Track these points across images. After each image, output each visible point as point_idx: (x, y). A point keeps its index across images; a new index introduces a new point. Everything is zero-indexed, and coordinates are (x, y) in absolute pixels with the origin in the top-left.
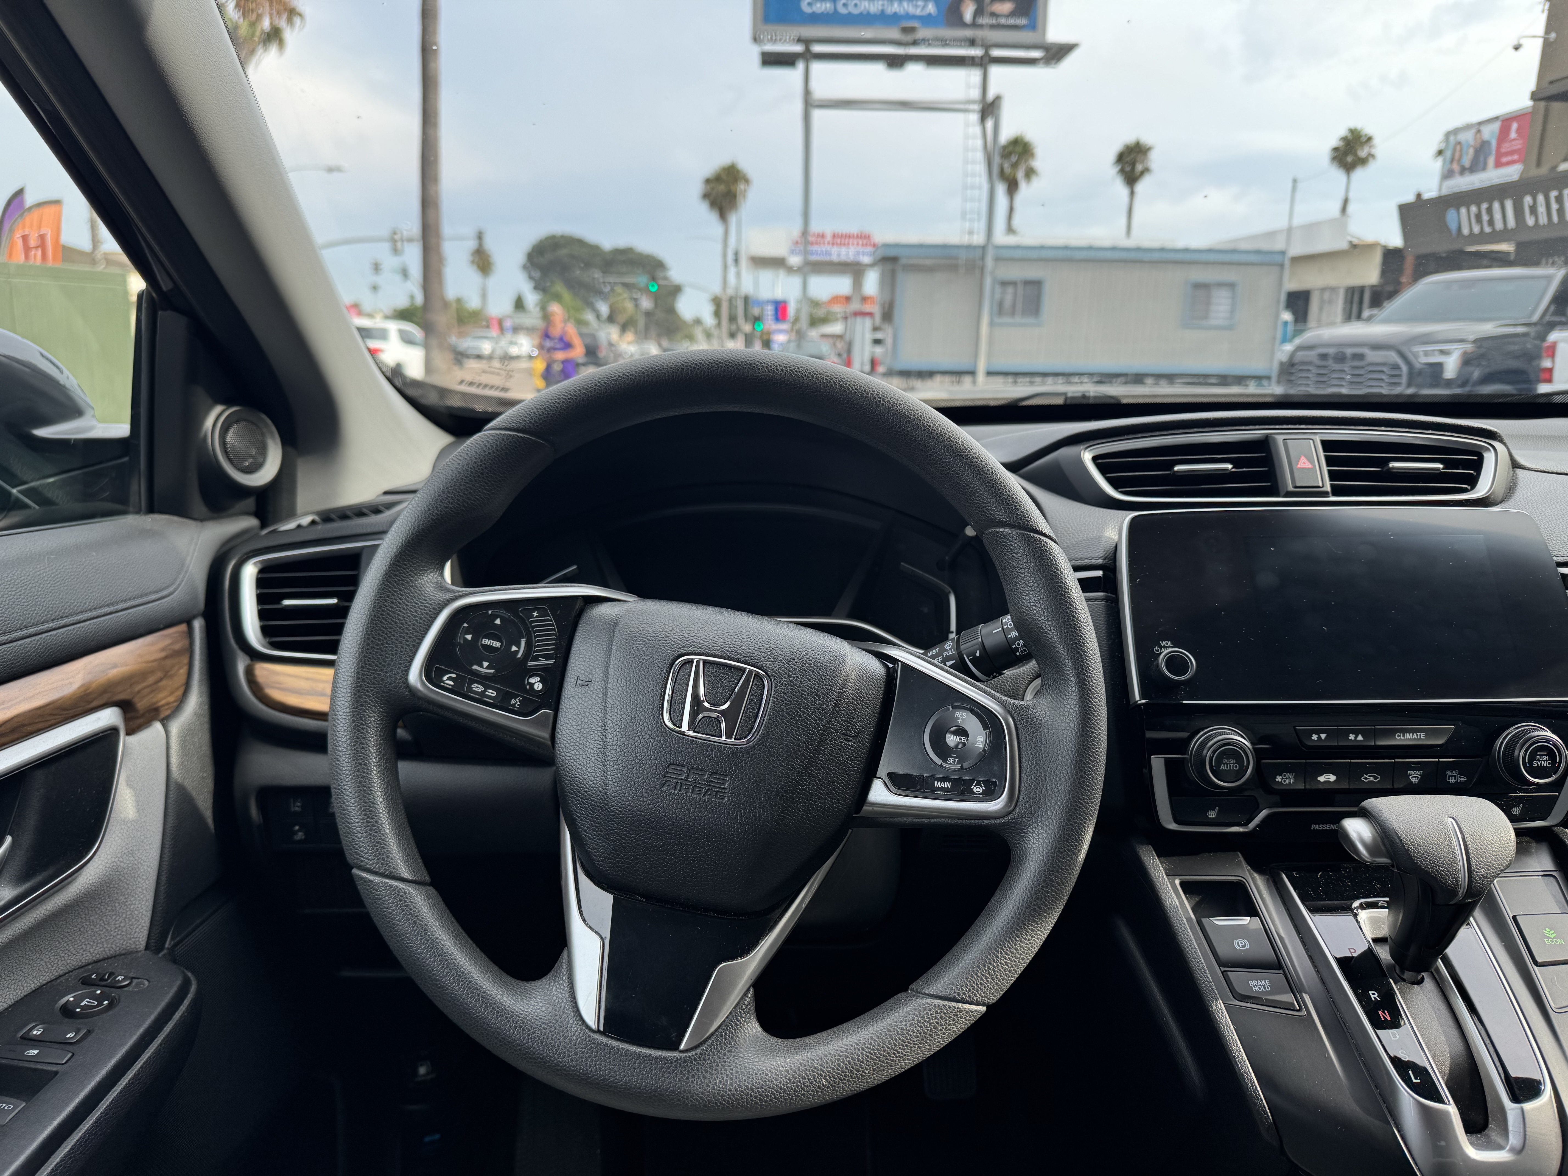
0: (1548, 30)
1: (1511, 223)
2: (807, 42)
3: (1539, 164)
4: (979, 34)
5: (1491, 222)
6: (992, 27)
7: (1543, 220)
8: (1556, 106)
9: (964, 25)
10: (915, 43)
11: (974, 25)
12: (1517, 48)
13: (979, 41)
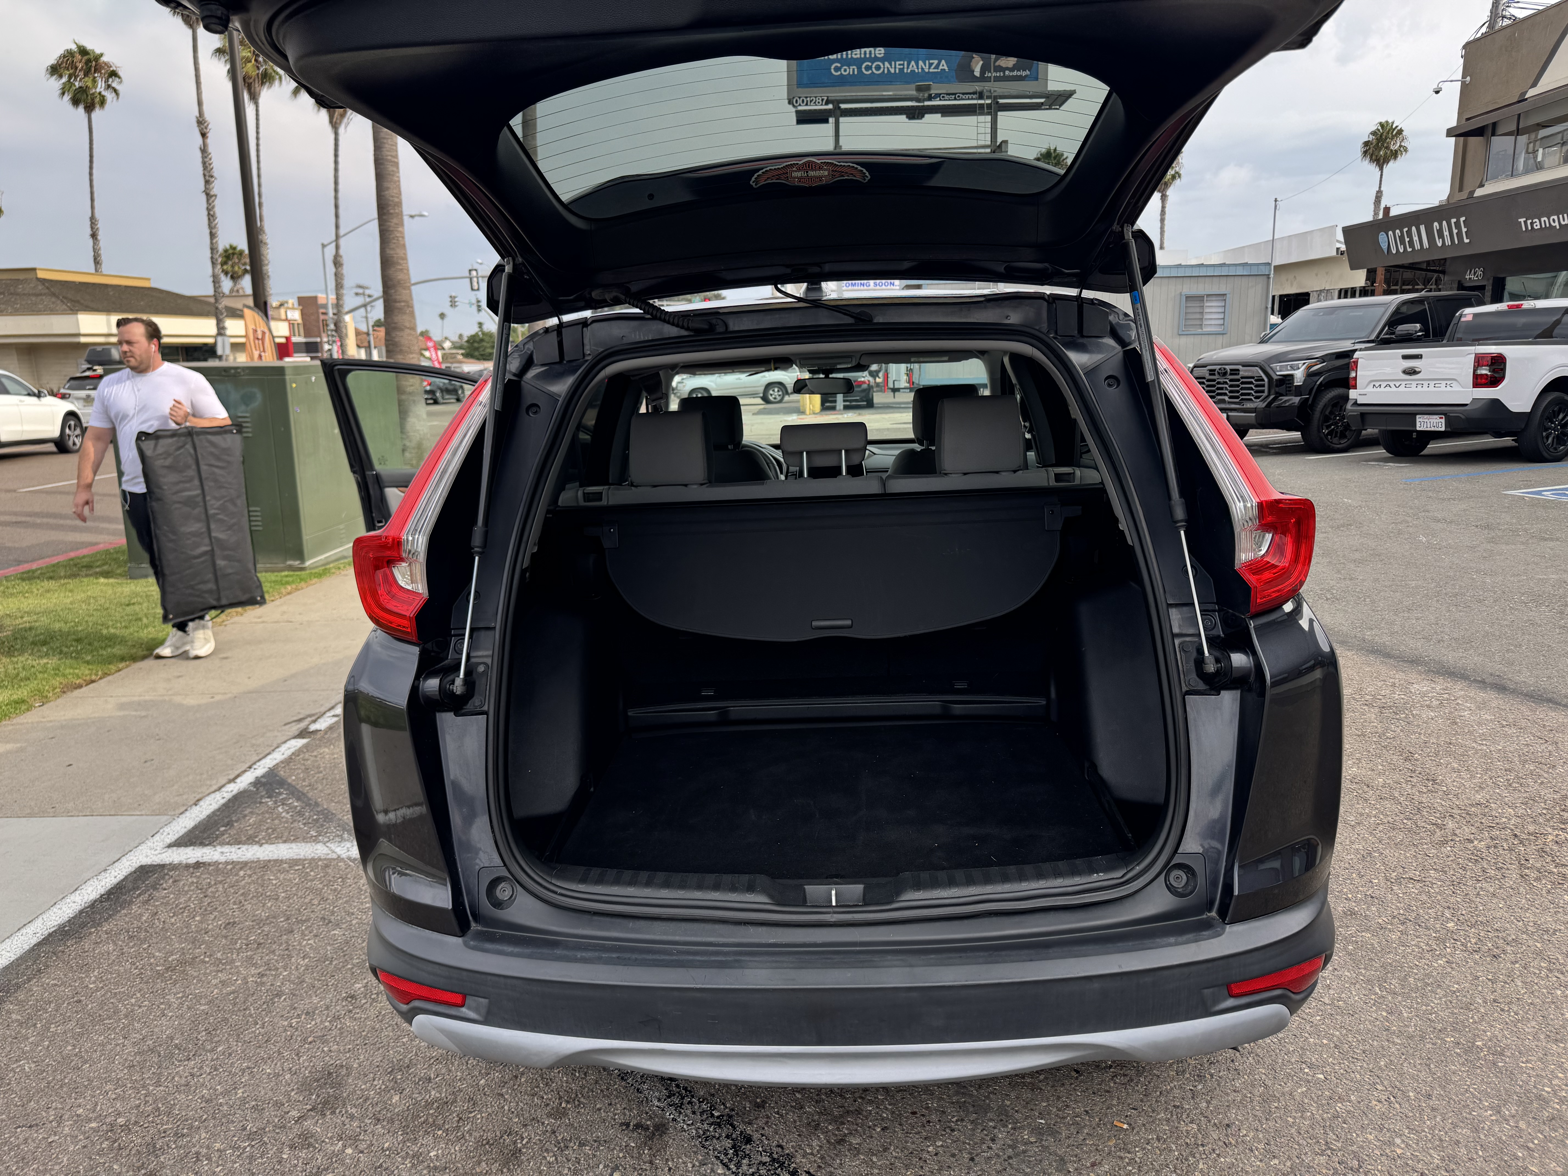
0: (1464, 76)
1: (1426, 244)
2: (837, 102)
3: (1461, 189)
4: (986, 86)
5: (1411, 243)
6: (997, 79)
7: (1448, 242)
8: (1473, 141)
9: (975, 79)
10: (930, 98)
11: (983, 78)
12: (1437, 92)
13: (986, 94)
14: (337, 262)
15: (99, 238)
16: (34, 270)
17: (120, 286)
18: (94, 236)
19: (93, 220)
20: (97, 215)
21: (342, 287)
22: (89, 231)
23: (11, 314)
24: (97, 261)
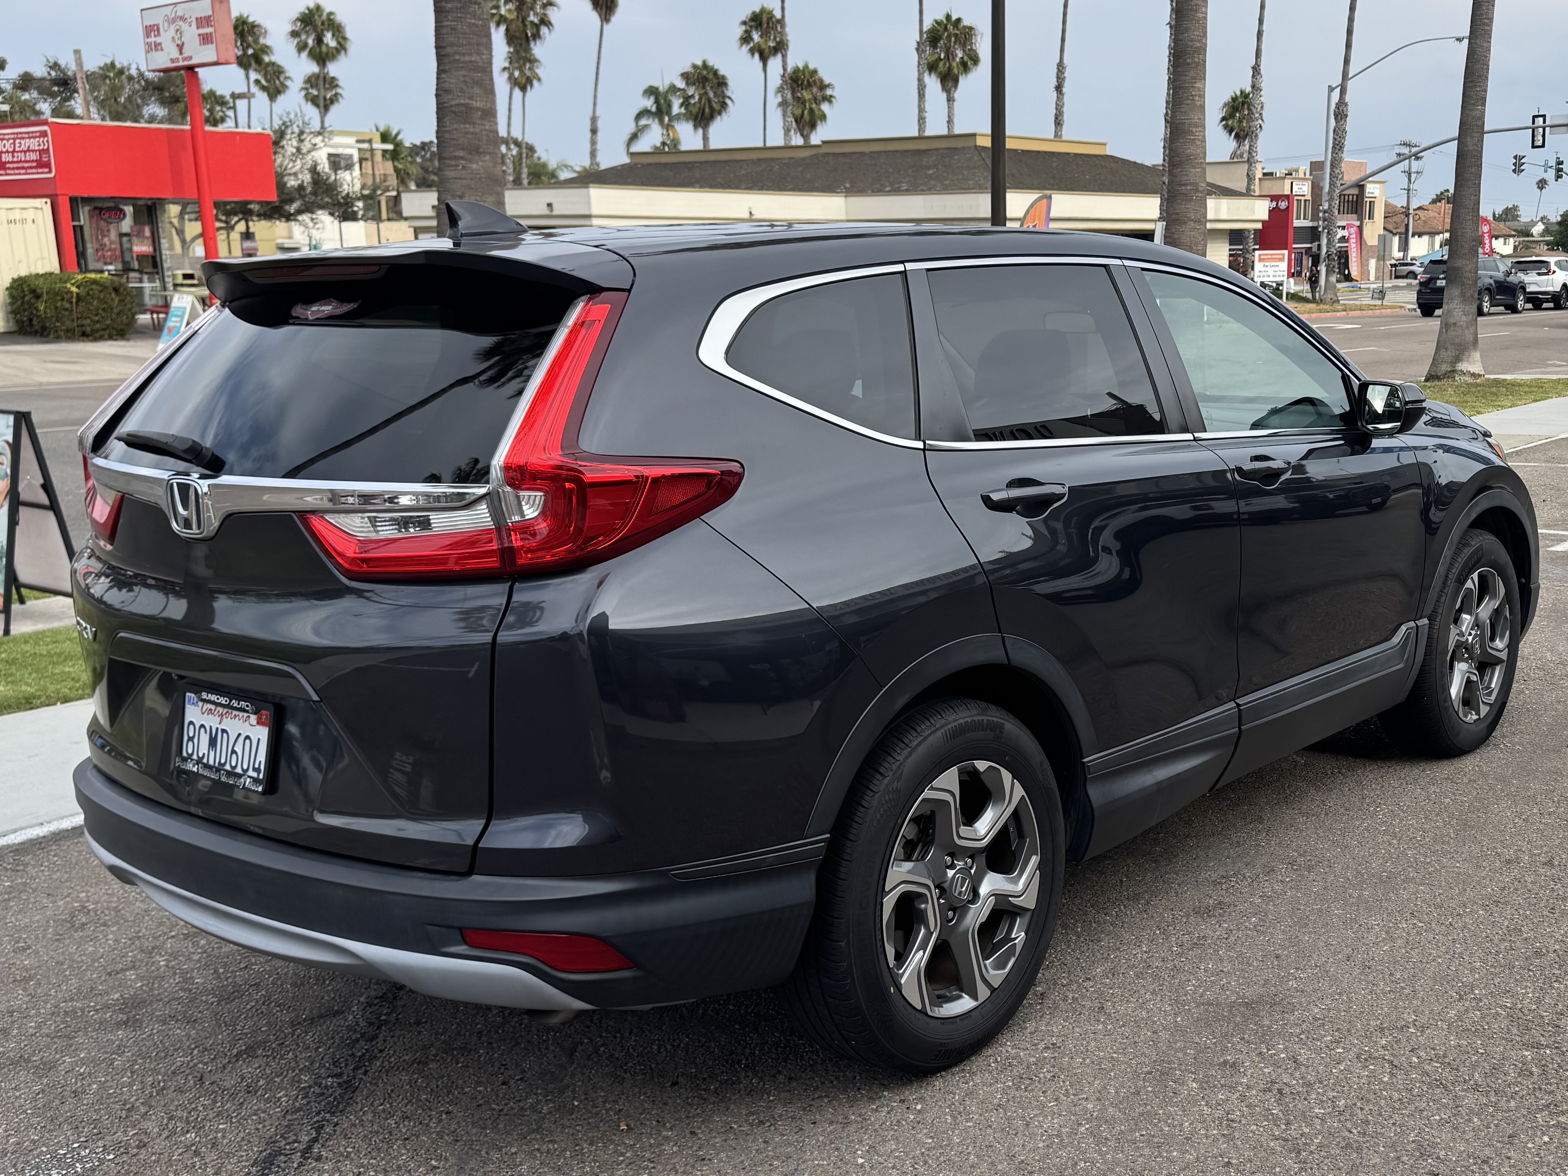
14: (1340, 114)
15: (1064, 90)
16: (974, 135)
17: (1068, 154)
18: (1059, 88)
19: (1061, 67)
20: (1066, 61)
21: (1341, 148)
22: (1054, 82)
23: (939, 192)
24: (1058, 122)
